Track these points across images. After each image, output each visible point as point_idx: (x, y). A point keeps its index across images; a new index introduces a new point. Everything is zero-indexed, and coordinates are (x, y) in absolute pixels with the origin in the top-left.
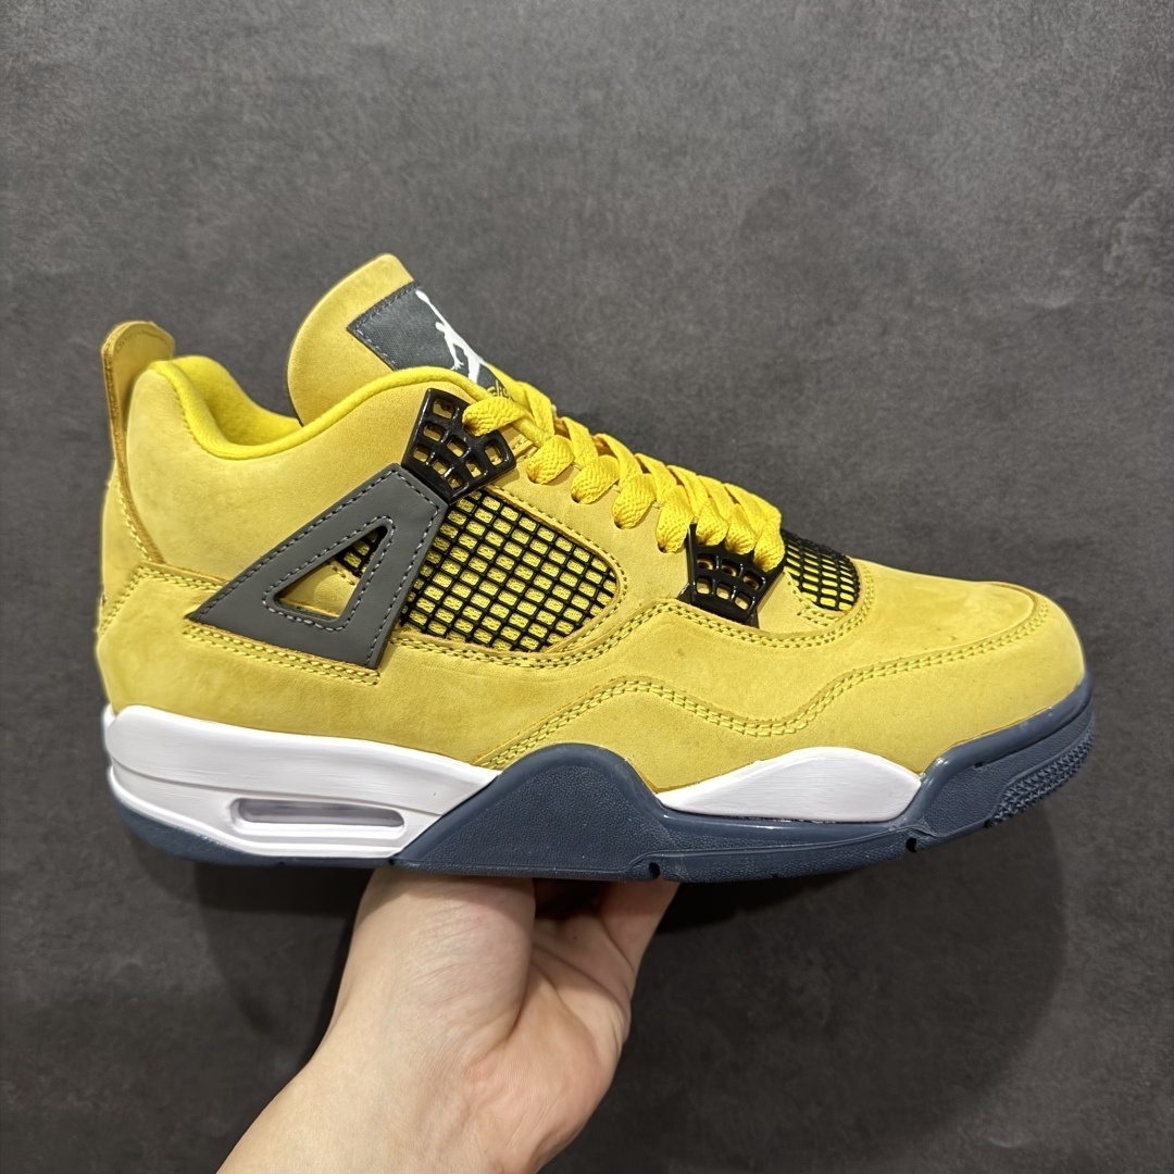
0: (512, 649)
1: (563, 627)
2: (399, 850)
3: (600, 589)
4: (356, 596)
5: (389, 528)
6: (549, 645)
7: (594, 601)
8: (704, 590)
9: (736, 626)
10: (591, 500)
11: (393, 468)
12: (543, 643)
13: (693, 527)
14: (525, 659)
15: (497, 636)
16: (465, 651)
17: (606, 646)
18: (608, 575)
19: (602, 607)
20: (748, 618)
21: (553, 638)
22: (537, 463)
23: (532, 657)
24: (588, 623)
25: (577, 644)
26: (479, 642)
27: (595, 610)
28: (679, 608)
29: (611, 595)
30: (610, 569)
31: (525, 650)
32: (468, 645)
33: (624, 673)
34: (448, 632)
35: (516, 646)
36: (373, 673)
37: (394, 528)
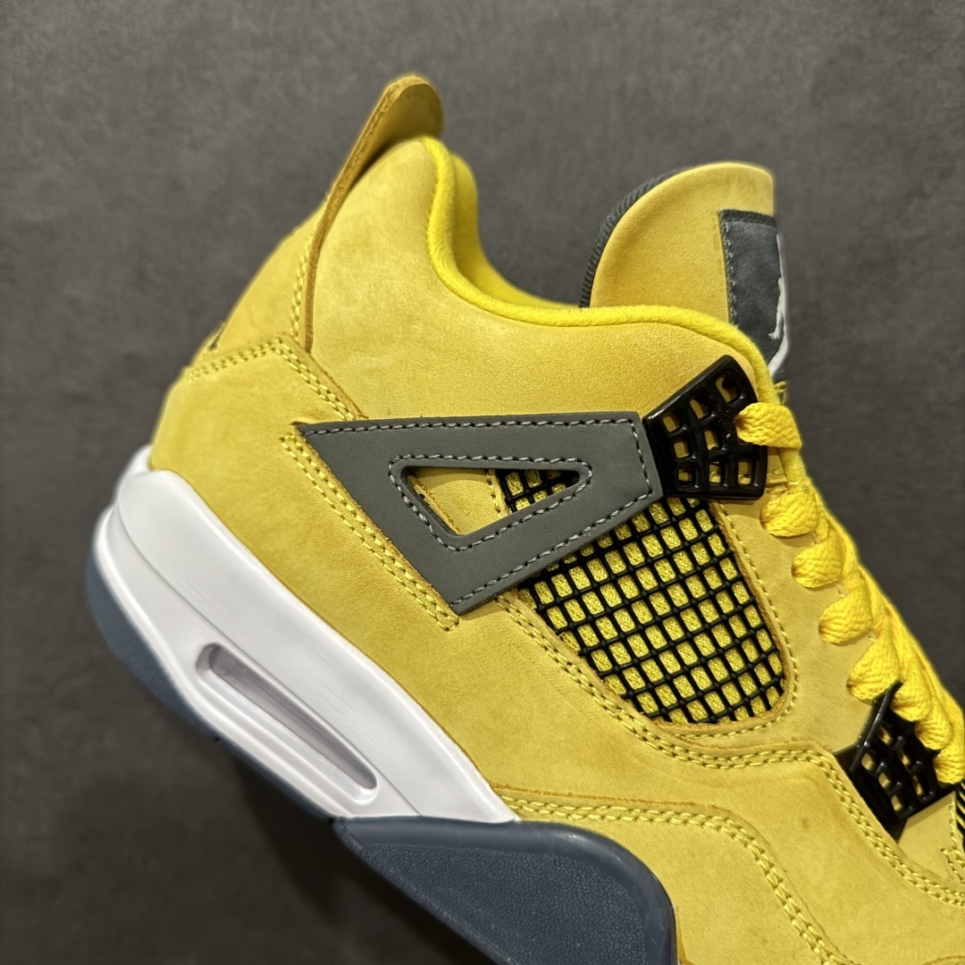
0: (624, 697)
1: (697, 710)
2: (350, 815)
3: (762, 693)
4: (495, 528)
5: (582, 479)
6: (668, 719)
7: (746, 702)
8: (868, 764)
9: (877, 826)
10: (809, 585)
11: (631, 418)
12: (663, 714)
13: (897, 686)
14: (631, 717)
15: (618, 671)
16: (570, 664)
17: (729, 763)
18: (778, 682)
19: (752, 714)
20: (894, 825)
21: (678, 716)
22: (779, 508)
23: (640, 721)
24: (726, 723)
25: (699, 740)
26: (592, 665)
27: (742, 714)
28: (832, 769)
29: (768, 707)
30: (783, 676)
31: (639, 708)
32: (578, 659)
33: (732, 808)
34: (566, 630)
35: (631, 696)
36: (452, 616)
37: (588, 482)
